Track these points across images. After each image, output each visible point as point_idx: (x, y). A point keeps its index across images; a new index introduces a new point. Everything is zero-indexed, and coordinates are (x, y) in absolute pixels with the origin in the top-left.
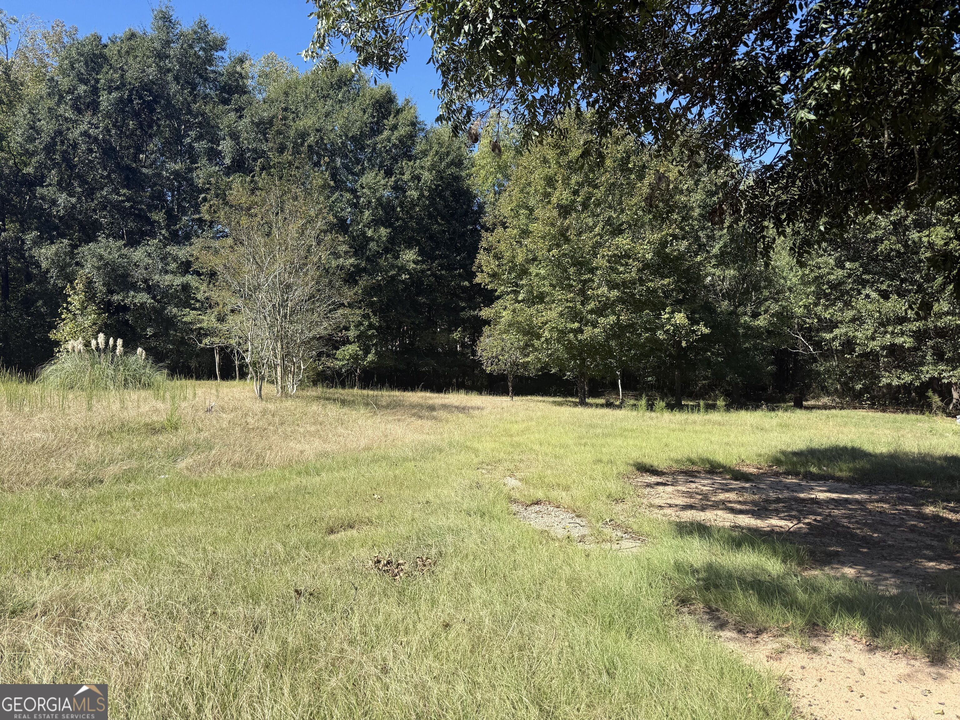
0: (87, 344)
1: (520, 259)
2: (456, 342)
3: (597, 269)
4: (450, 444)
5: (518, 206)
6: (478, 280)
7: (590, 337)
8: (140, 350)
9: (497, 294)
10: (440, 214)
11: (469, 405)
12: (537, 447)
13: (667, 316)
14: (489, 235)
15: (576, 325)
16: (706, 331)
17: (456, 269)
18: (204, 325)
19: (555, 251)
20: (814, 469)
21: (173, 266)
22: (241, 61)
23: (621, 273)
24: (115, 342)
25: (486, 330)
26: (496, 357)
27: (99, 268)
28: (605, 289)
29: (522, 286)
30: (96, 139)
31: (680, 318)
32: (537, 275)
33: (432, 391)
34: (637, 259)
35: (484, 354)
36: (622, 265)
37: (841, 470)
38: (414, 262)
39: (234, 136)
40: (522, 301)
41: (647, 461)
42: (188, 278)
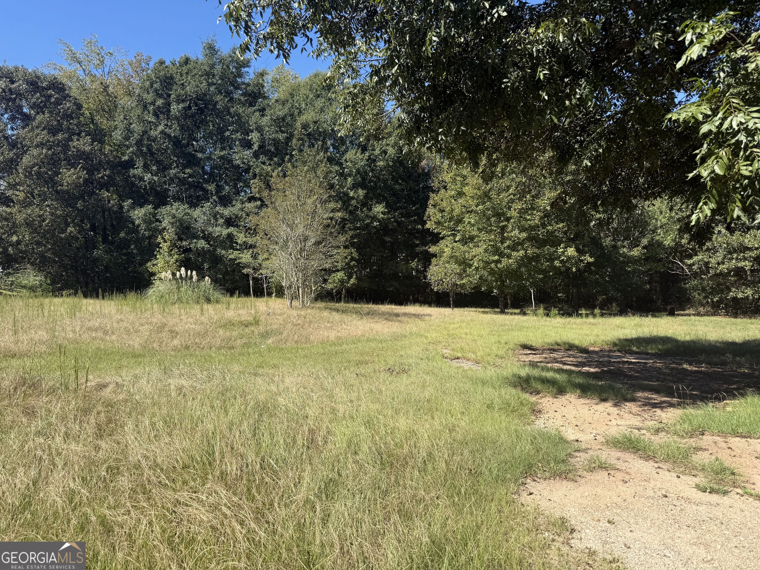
0: (174, 274)
1: (457, 211)
2: (413, 269)
3: (511, 218)
4: (411, 333)
5: (455, 175)
6: (428, 226)
7: (507, 265)
8: (207, 278)
9: (441, 236)
10: (400, 177)
11: (422, 313)
12: (464, 336)
13: (562, 250)
14: (435, 195)
15: (497, 257)
16: (591, 260)
17: (412, 217)
18: (243, 260)
19: (481, 207)
20: (634, 349)
21: (221, 221)
22: (262, 75)
23: (529, 220)
24: (192, 273)
25: (434, 260)
26: (441, 280)
27: (173, 223)
28: (516, 232)
29: (459, 231)
30: (169, 136)
31: (571, 251)
32: (469, 223)
33: (396, 304)
34: (540, 211)
35: (432, 278)
36: (529, 215)
37: (651, 349)
38: (382, 213)
39: (259, 129)
40: (458, 241)
41: (529, 343)
42: (231, 229)
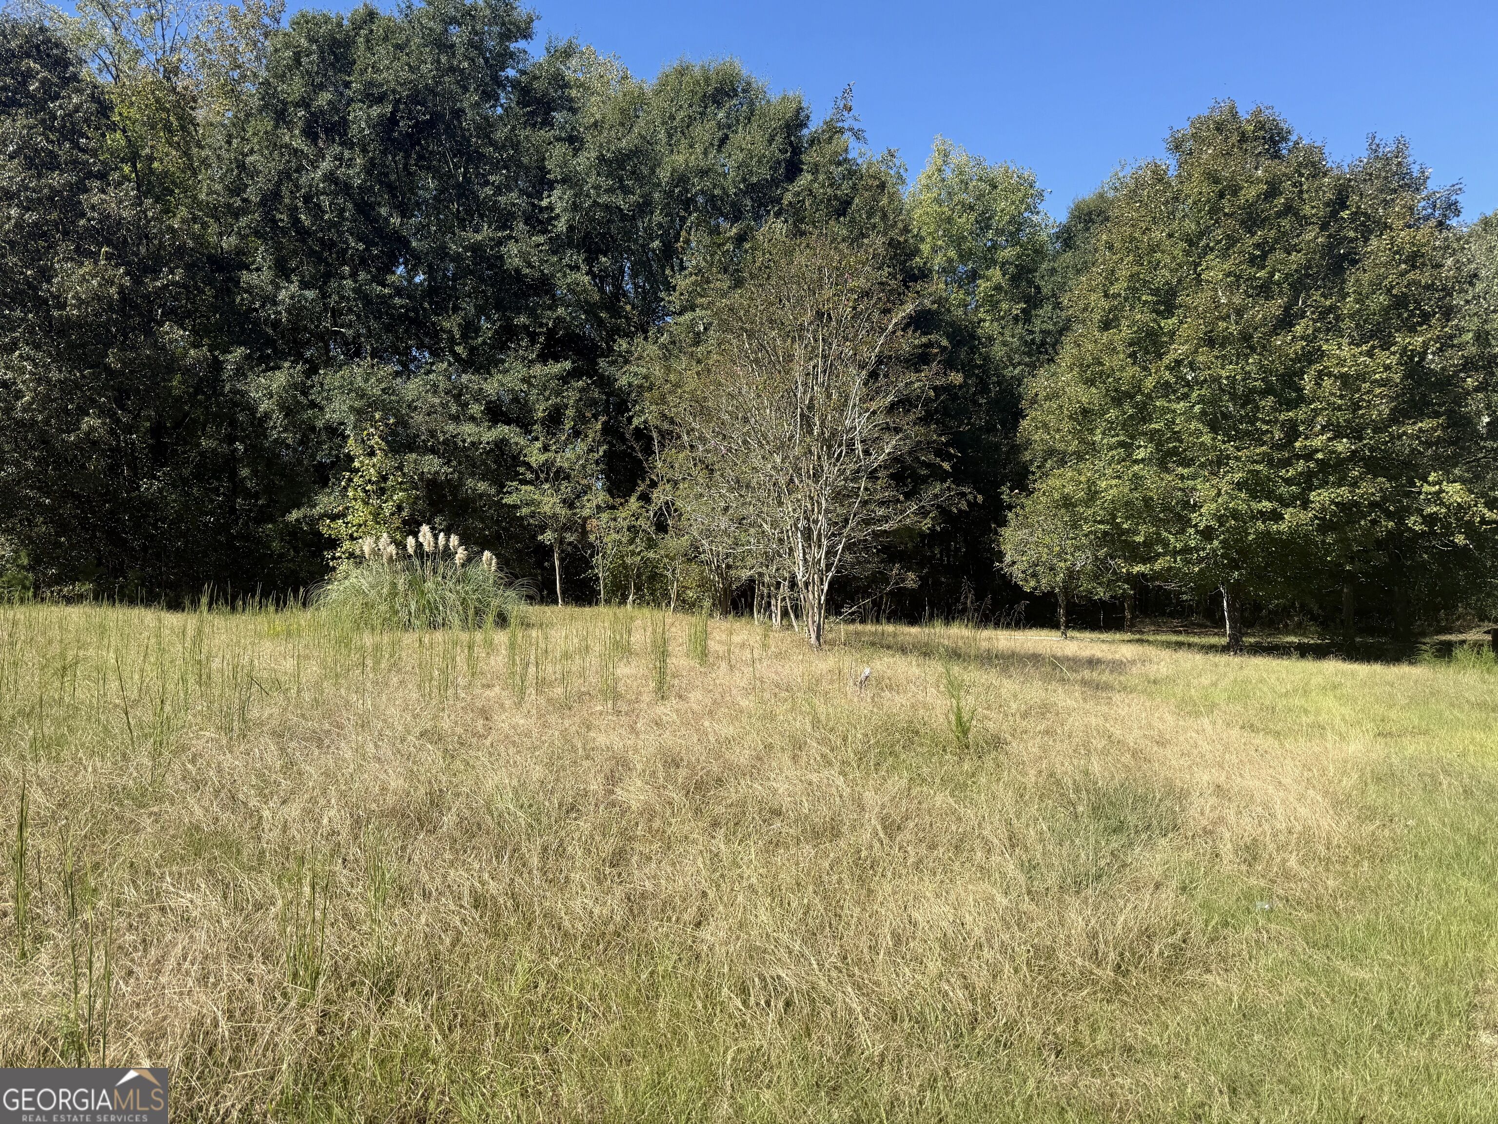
0: (399, 544)
8: (487, 554)
18: (543, 510)
21: (476, 409)
24: (449, 541)
30: (347, 187)
39: (571, 181)
42: (503, 430)
